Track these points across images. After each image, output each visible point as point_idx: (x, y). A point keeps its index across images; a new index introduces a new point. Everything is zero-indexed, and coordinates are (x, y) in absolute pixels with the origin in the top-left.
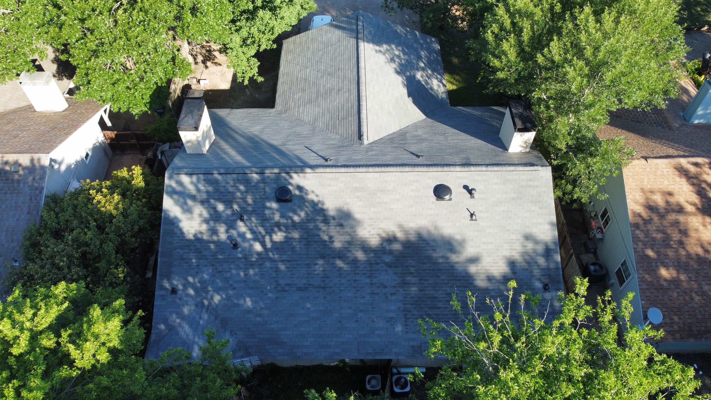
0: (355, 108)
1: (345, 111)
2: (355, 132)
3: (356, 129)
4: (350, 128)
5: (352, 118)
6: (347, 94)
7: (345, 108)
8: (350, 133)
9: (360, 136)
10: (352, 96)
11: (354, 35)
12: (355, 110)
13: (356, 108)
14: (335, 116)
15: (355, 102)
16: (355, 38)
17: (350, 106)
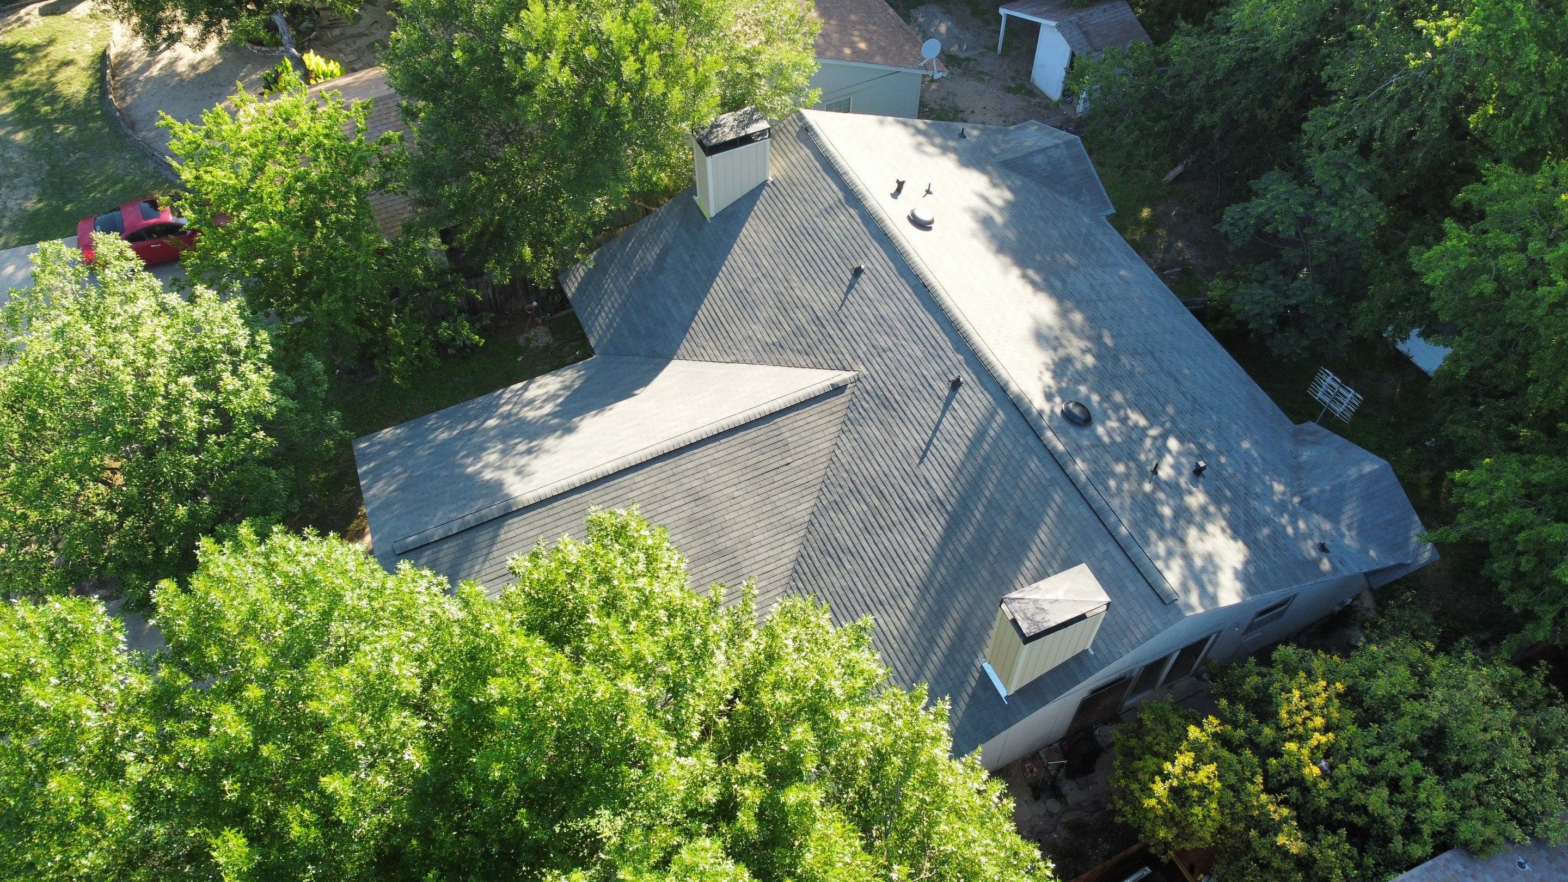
0: (754, 434)
1: (761, 458)
2: (824, 407)
3: (816, 408)
4: (813, 425)
5: (783, 430)
6: (710, 471)
7: (755, 460)
8: (827, 419)
9: (837, 390)
10: (716, 456)
11: (483, 536)
12: (759, 433)
13: (752, 433)
14: (776, 478)
15: (733, 443)
16: (499, 528)
17: (749, 450)
